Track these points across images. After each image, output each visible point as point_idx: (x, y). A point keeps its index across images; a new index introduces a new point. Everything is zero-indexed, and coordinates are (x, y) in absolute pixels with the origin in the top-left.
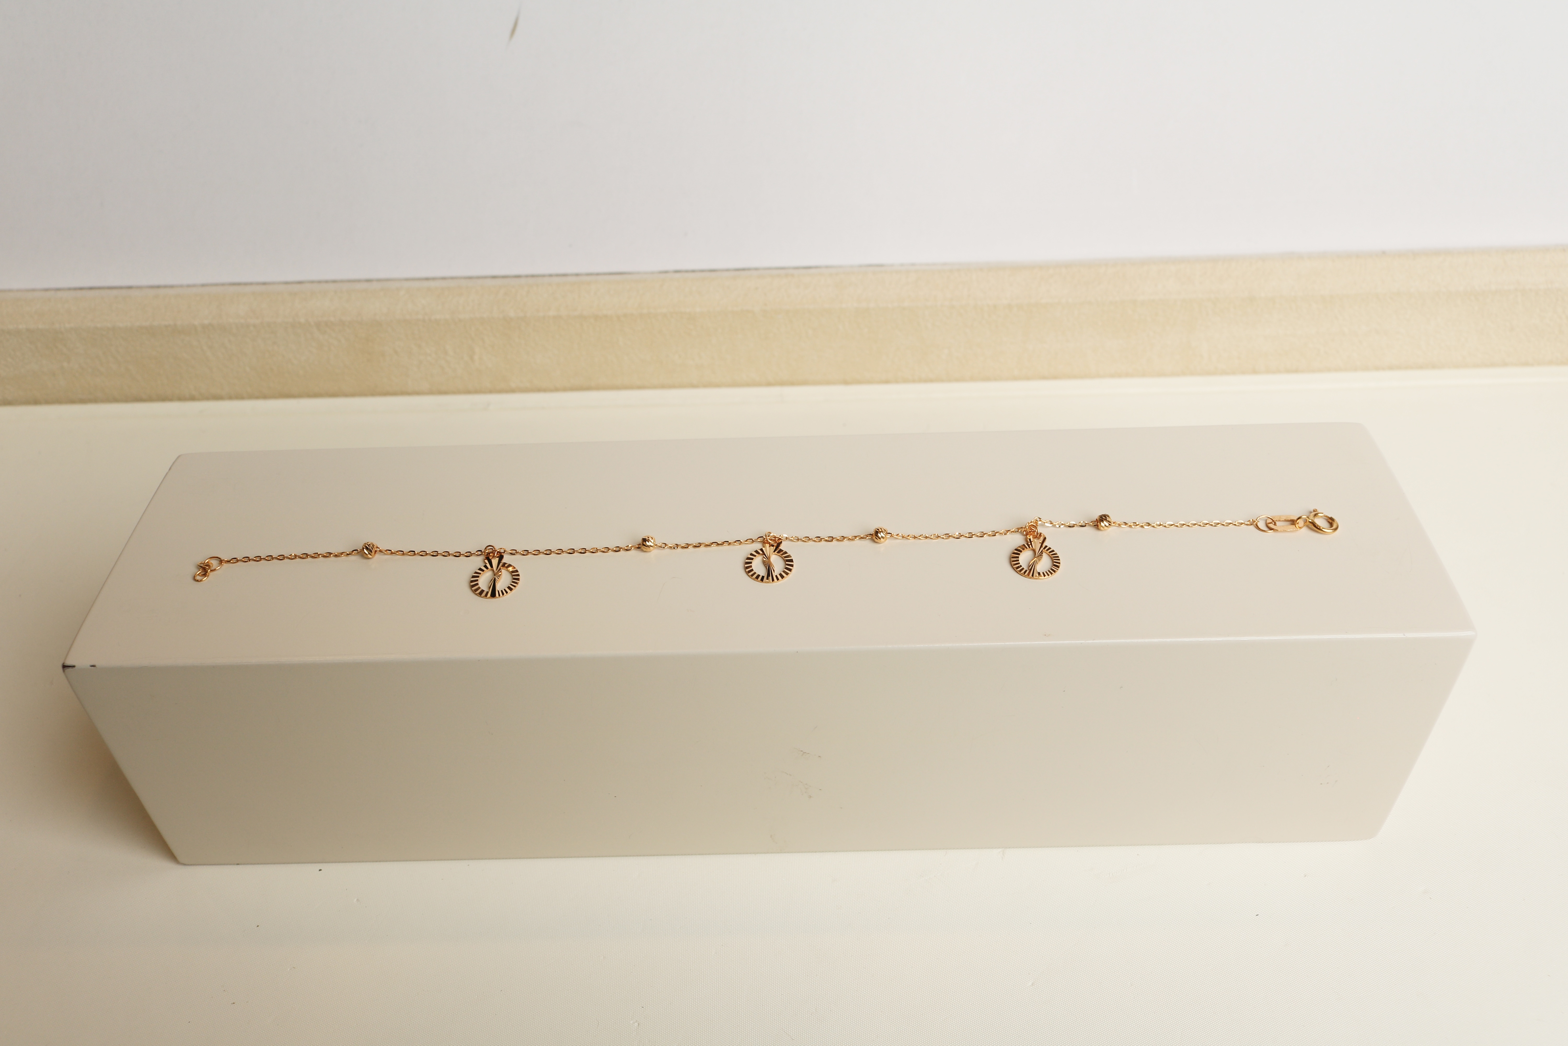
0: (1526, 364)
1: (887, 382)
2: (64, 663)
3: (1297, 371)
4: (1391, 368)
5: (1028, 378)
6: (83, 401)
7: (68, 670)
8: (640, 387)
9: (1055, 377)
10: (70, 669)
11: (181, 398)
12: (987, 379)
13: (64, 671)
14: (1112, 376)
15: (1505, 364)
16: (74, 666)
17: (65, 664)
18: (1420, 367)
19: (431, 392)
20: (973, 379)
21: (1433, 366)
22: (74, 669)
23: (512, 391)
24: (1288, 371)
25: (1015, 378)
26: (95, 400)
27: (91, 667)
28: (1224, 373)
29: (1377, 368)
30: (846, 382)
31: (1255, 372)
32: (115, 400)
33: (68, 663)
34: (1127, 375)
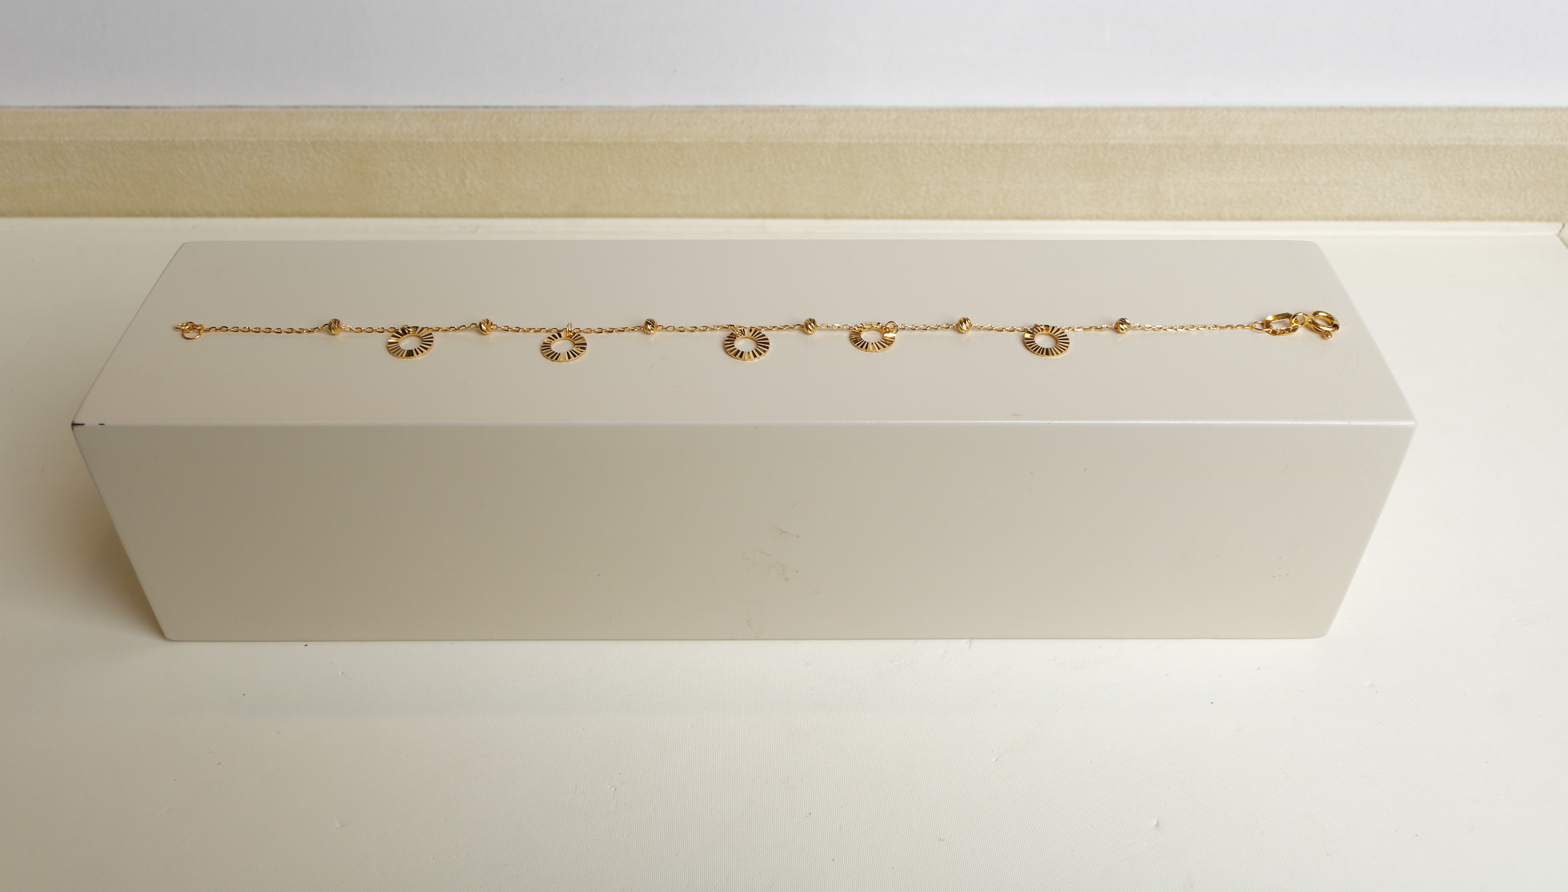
0: (1478, 219)
1: (866, 217)
2: (73, 421)
3: (1260, 219)
4: (1350, 218)
5: (1002, 218)
6: (76, 215)
7: (77, 428)
8: (626, 216)
9: (1029, 218)
10: (79, 427)
11: (174, 215)
12: (963, 217)
13: (73, 429)
14: (1084, 218)
15: (1457, 219)
16: (83, 424)
17: (75, 423)
18: (1378, 219)
19: (421, 215)
20: (949, 217)
21: (1390, 218)
22: (83, 427)
23: (501, 216)
24: (1252, 219)
25: (990, 218)
26: (89, 214)
27: (100, 426)
28: (1190, 218)
29: (1336, 219)
30: (826, 217)
31: (1220, 218)
32: (109, 215)
33: (77, 421)
34: (1098, 218)
